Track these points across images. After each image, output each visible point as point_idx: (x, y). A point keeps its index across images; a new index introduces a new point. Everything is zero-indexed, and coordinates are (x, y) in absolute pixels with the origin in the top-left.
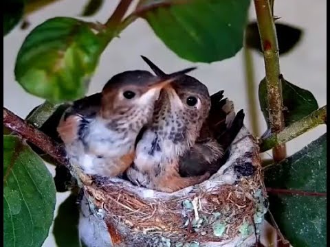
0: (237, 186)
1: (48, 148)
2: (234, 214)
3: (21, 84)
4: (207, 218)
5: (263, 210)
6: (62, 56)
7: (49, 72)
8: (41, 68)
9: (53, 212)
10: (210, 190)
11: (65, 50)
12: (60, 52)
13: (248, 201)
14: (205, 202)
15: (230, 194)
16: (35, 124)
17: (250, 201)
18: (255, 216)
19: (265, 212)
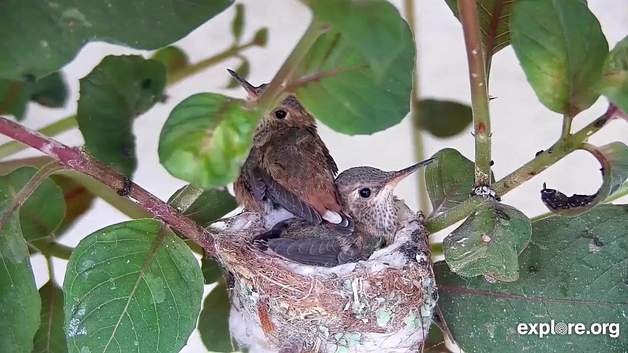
0: (405, 271)
1: (194, 235)
2: (399, 302)
3: (166, 168)
4: (369, 303)
5: (431, 302)
6: (211, 136)
7: (196, 153)
8: (187, 150)
9: (201, 302)
10: (375, 274)
11: (213, 129)
12: (209, 131)
13: (416, 289)
14: (367, 284)
15: (396, 280)
16: (179, 208)
17: (418, 290)
18: (423, 309)
19: (434, 305)
